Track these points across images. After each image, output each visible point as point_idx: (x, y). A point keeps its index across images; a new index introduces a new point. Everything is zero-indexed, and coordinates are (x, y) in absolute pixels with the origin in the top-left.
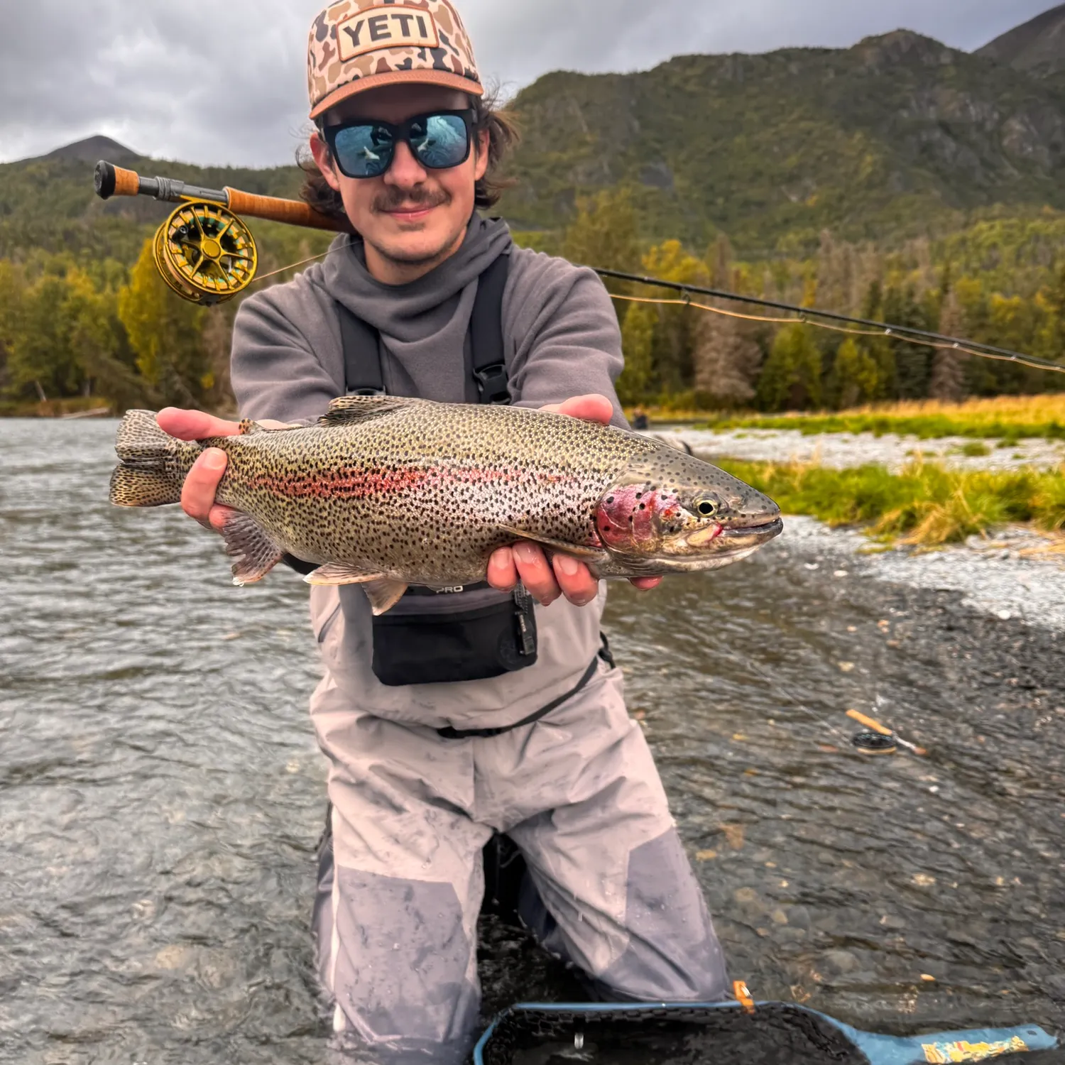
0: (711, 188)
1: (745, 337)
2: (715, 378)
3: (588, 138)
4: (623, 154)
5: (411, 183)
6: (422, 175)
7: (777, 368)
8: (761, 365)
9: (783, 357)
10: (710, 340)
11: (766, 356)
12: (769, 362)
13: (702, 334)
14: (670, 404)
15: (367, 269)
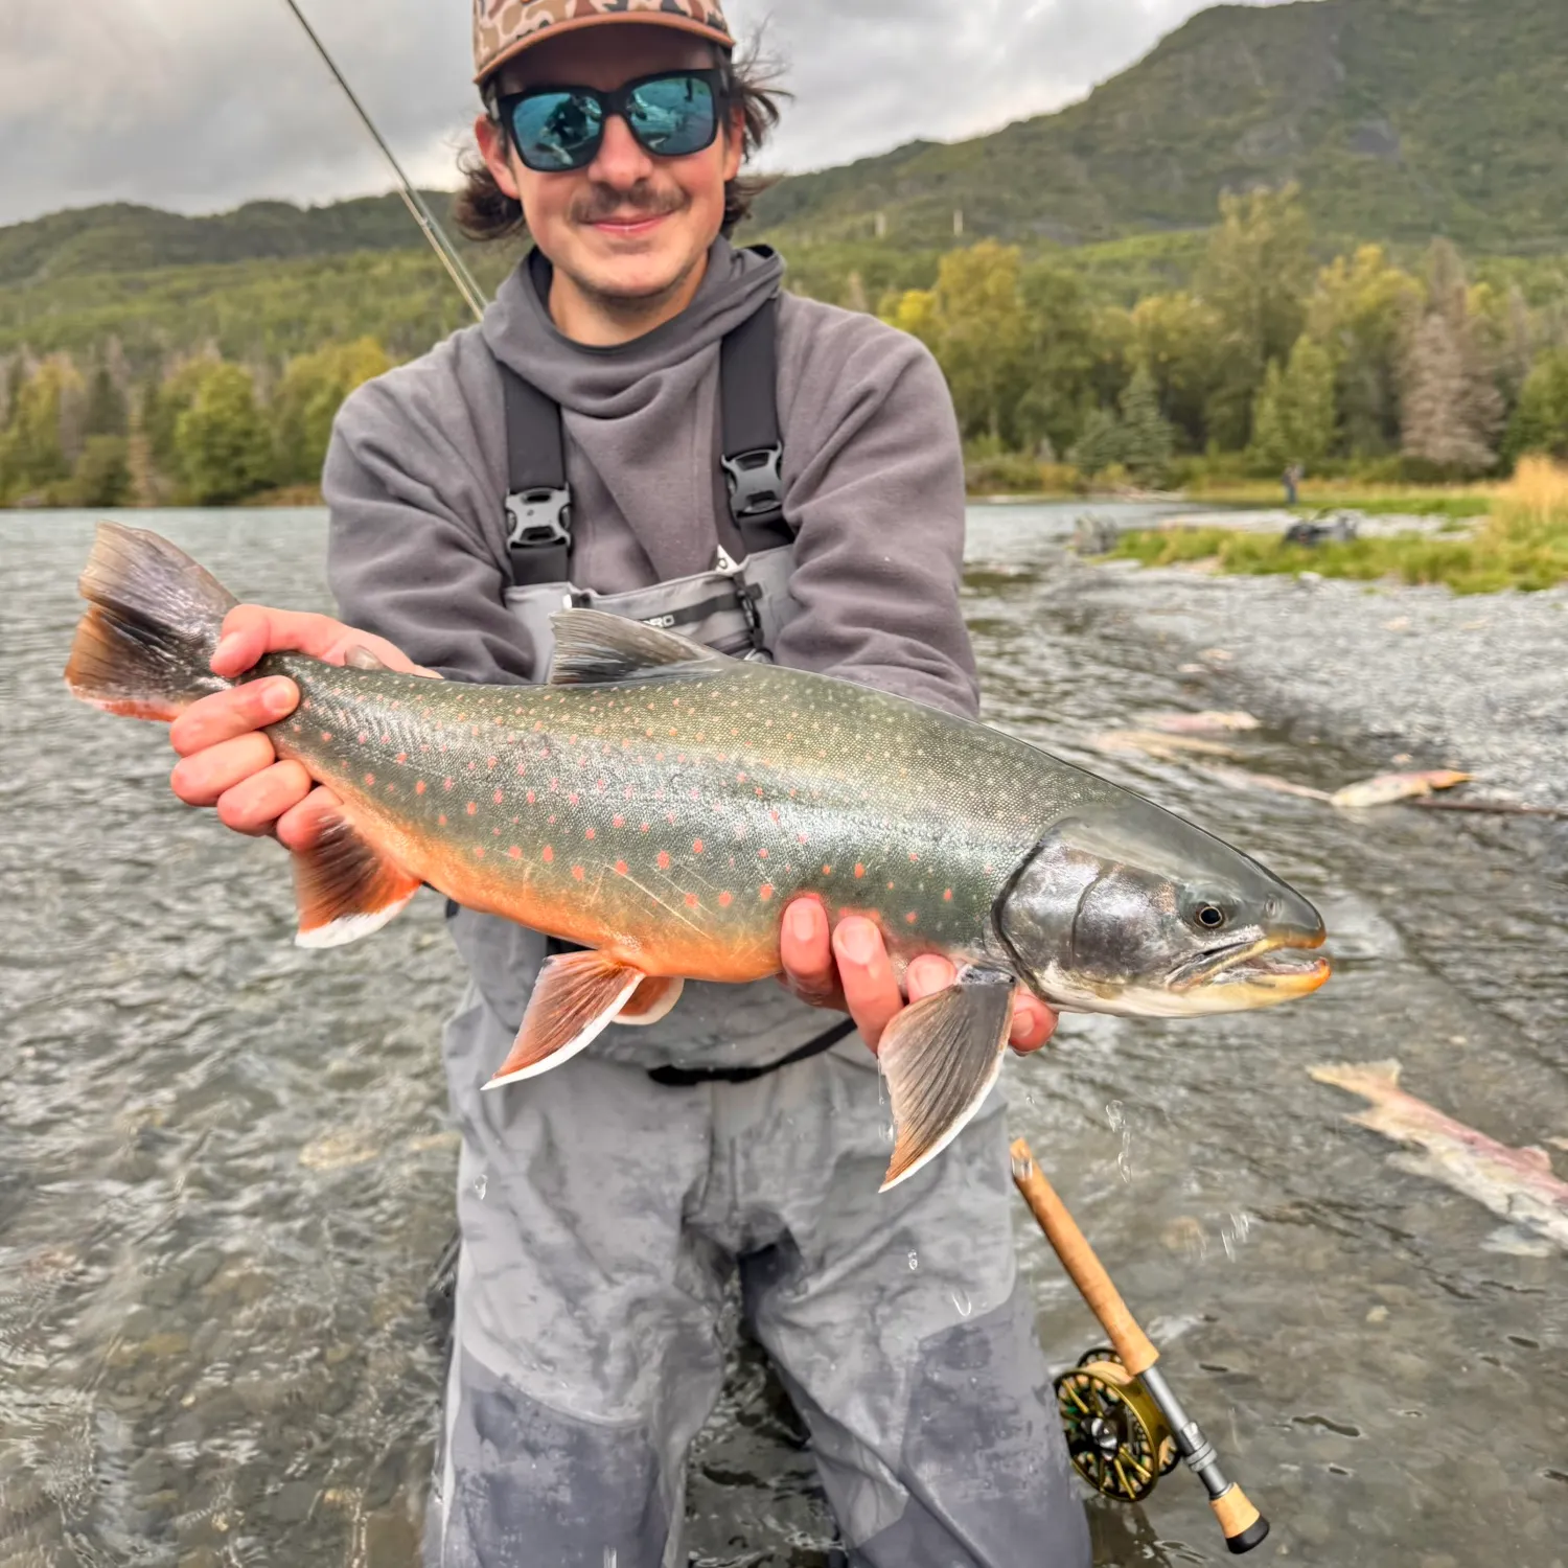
0: (1461, 151)
1: (1476, 379)
2: (1431, 439)
3: (1265, 94)
4: (1320, 112)
5: (631, 179)
6: (646, 166)
7: (1527, 422)
8: (1504, 418)
9: (1538, 407)
10: (1421, 384)
11: (1512, 405)
12: (1517, 414)
13: (1410, 375)
14: (1364, 474)
15: (551, 319)
